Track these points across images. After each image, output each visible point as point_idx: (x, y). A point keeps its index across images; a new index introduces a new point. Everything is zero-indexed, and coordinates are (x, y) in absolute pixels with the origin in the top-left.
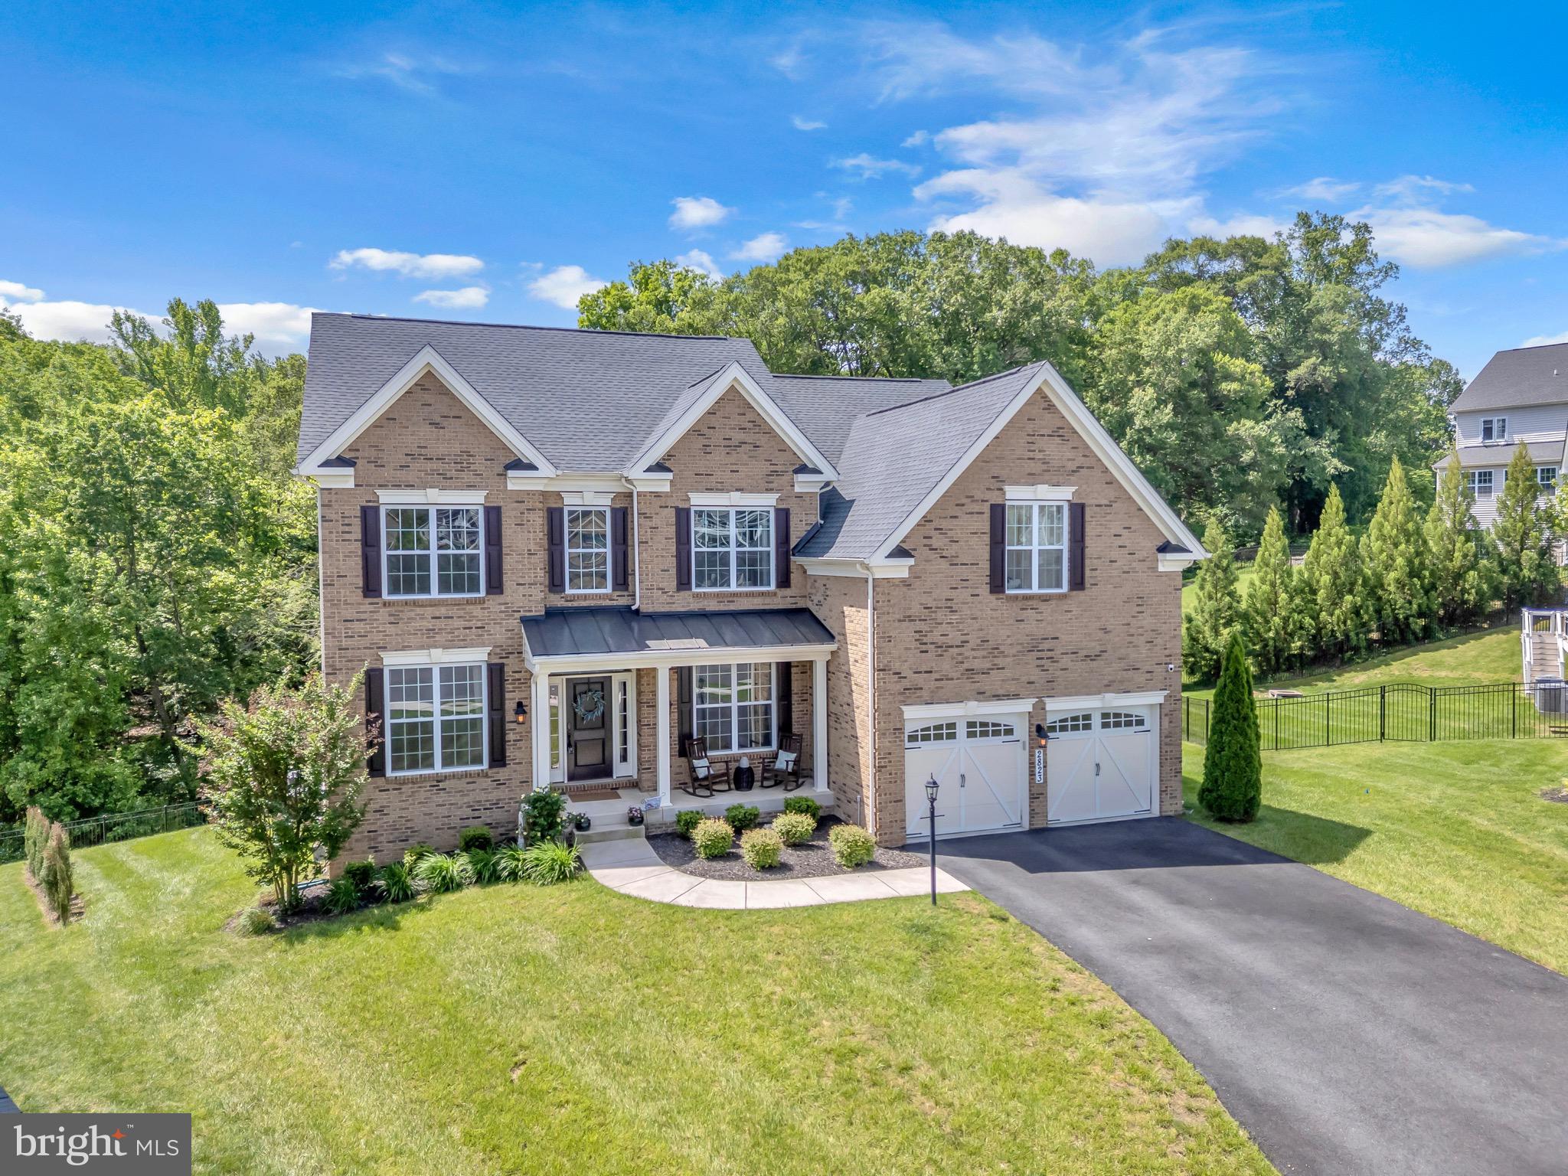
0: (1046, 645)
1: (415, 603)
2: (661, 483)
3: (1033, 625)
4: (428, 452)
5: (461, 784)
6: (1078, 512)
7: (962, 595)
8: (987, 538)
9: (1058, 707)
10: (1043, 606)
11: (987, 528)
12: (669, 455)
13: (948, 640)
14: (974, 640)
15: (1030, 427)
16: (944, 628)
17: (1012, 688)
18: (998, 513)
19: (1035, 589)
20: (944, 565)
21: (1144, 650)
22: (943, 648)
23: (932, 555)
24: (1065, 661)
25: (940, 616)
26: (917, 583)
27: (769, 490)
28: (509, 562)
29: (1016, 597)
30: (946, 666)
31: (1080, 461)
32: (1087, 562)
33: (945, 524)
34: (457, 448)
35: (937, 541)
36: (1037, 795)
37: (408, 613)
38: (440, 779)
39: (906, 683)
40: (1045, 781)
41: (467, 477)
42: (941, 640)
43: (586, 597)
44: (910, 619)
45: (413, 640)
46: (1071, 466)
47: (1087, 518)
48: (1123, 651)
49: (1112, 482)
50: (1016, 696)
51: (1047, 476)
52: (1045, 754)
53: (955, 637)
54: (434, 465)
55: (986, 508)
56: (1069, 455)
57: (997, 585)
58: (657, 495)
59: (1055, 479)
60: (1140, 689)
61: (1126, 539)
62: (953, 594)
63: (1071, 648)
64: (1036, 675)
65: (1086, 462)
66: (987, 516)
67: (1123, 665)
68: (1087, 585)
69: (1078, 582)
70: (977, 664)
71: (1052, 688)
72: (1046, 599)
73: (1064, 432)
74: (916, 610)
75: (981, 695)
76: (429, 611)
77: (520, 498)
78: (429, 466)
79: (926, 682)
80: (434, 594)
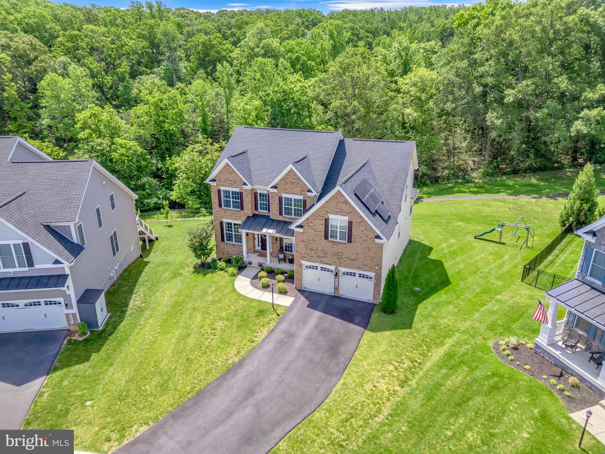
0: (340, 254)
1: (227, 210)
2: (275, 191)
3: (335, 249)
4: (229, 179)
5: (238, 247)
6: (350, 223)
7: (317, 238)
8: (324, 226)
9: (342, 270)
10: (339, 245)
11: (324, 224)
12: (277, 184)
13: (313, 248)
14: (320, 249)
15: (337, 200)
16: (312, 245)
17: (330, 263)
18: (327, 221)
19: (338, 240)
20: (312, 230)
21: (370, 261)
22: (312, 250)
23: (309, 228)
24: (345, 259)
25: (311, 242)
26: (305, 234)
27: (301, 195)
28: (244, 204)
29: (331, 241)
30: (312, 254)
31: (351, 210)
32: (353, 236)
33: (313, 221)
34: (234, 179)
35: (310, 225)
36: (336, 288)
37: (227, 212)
38: (234, 245)
39: (302, 255)
40: (338, 286)
41: (236, 185)
42: (311, 248)
43: (262, 212)
44: (303, 241)
45: (228, 217)
46: (348, 211)
47: (353, 225)
48: (363, 260)
49: (361, 217)
50: (331, 265)
51: (341, 213)
52: (338, 280)
53: (314, 248)
54: (230, 182)
55: (324, 219)
56: (349, 208)
57: (326, 237)
58: (275, 193)
59: (344, 214)
60: (367, 271)
61: (365, 232)
62: (314, 238)
63: (347, 256)
64: (336, 261)
65: (353, 211)
66: (324, 220)
67: (363, 264)
68: (352, 241)
69: (350, 241)
70: (320, 255)
71: (341, 265)
72: (340, 243)
73: (346, 202)
74: (305, 240)
75: (321, 262)
76: (230, 212)
77: (246, 190)
78: (229, 182)
79: (308, 257)
80: (232, 208)
